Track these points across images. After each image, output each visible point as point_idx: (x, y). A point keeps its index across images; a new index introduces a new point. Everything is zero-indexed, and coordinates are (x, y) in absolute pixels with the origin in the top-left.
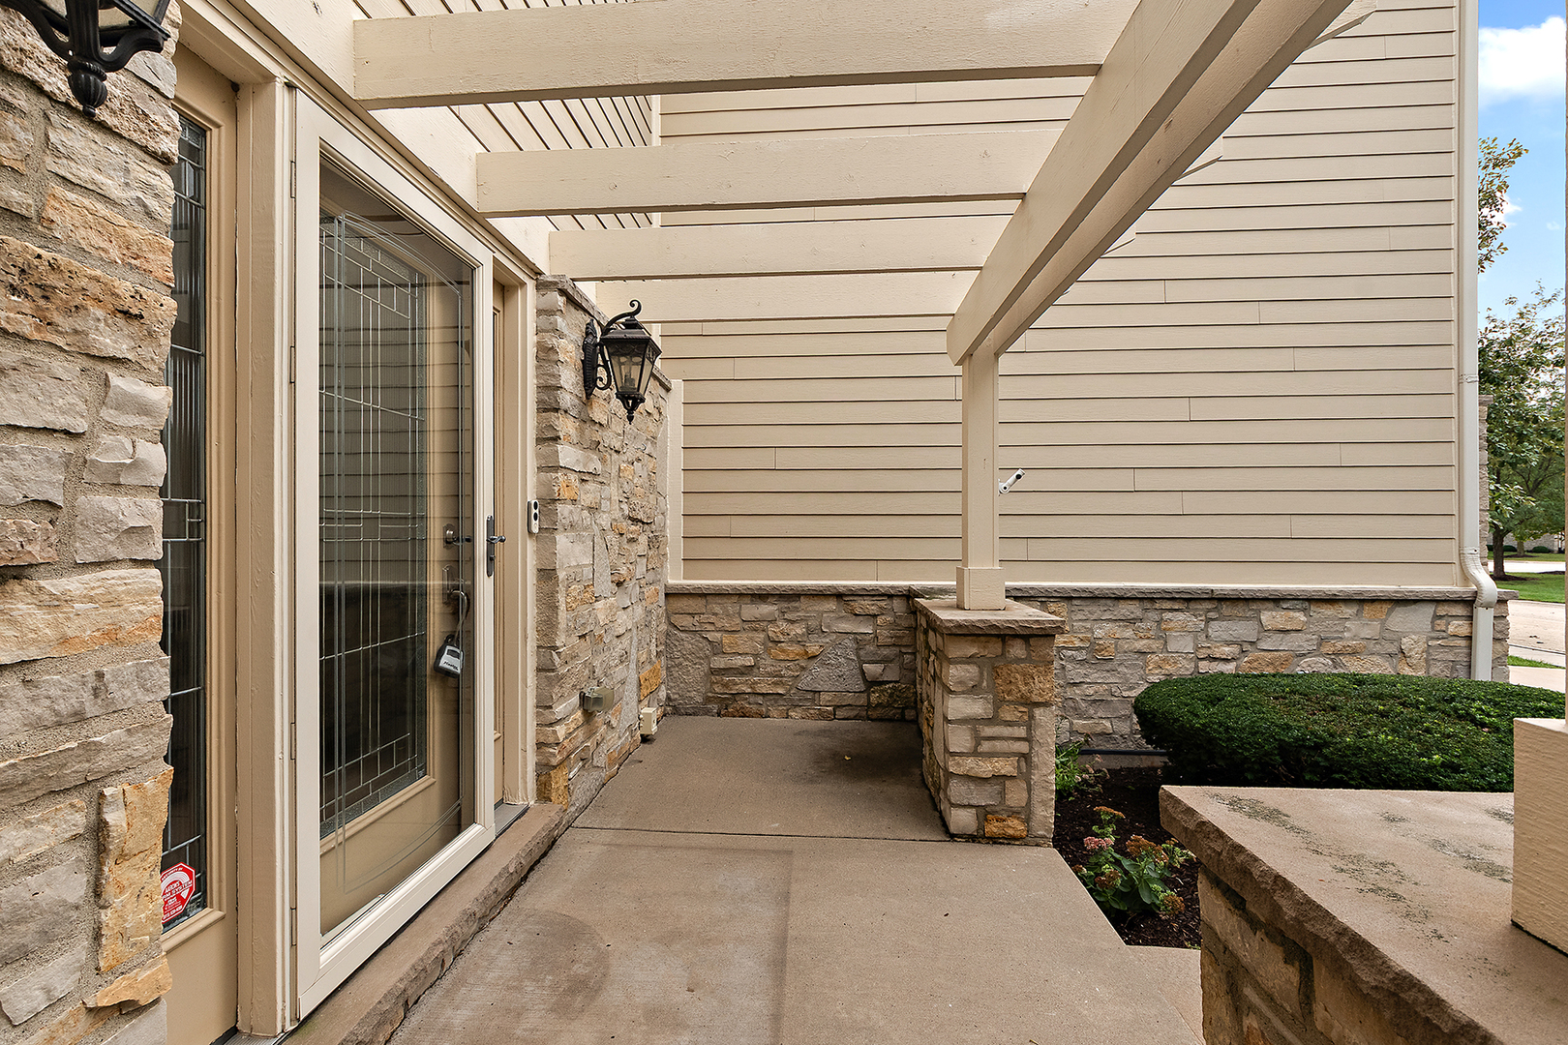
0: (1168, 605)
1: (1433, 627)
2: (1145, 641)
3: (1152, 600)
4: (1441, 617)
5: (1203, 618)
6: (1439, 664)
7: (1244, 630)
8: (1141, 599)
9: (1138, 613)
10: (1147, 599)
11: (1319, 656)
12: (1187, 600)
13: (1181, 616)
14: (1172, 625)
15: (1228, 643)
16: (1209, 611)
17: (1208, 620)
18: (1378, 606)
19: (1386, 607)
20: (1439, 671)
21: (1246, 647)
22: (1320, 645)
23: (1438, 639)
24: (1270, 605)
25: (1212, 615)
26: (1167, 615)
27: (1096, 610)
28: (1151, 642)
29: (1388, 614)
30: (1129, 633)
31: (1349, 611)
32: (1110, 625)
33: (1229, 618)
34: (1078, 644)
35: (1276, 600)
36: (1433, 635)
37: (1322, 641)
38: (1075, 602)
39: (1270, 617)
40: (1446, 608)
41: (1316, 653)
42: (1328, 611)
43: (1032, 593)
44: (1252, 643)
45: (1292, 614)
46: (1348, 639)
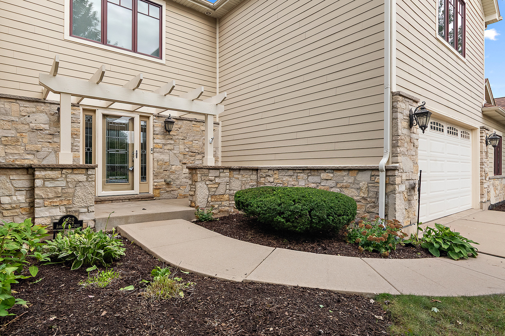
0: (298, 171)
1: (371, 179)
2: (294, 182)
3: (295, 170)
4: (373, 176)
5: (307, 175)
6: (372, 192)
7: (316, 179)
8: (293, 170)
9: (292, 174)
10: (294, 169)
11: (337, 188)
12: (303, 170)
13: (302, 174)
14: (300, 177)
15: (314, 183)
16: (308, 173)
17: (308, 176)
18: (353, 172)
19: (356, 172)
20: (372, 195)
21: (318, 184)
22: (337, 184)
23: (372, 183)
24: (324, 171)
25: (309, 174)
26: (299, 174)
27: (283, 173)
28: (295, 182)
29: (357, 174)
30: (291, 179)
31: (345, 173)
32: (287, 177)
33: (314, 175)
34: (280, 182)
35: (325, 170)
36: (370, 182)
37: (337, 183)
38: (280, 171)
39: (324, 175)
40: (375, 172)
41: (336, 187)
42: (339, 173)
43: (271, 168)
44: (320, 183)
45: (328, 174)
46: (344, 183)
